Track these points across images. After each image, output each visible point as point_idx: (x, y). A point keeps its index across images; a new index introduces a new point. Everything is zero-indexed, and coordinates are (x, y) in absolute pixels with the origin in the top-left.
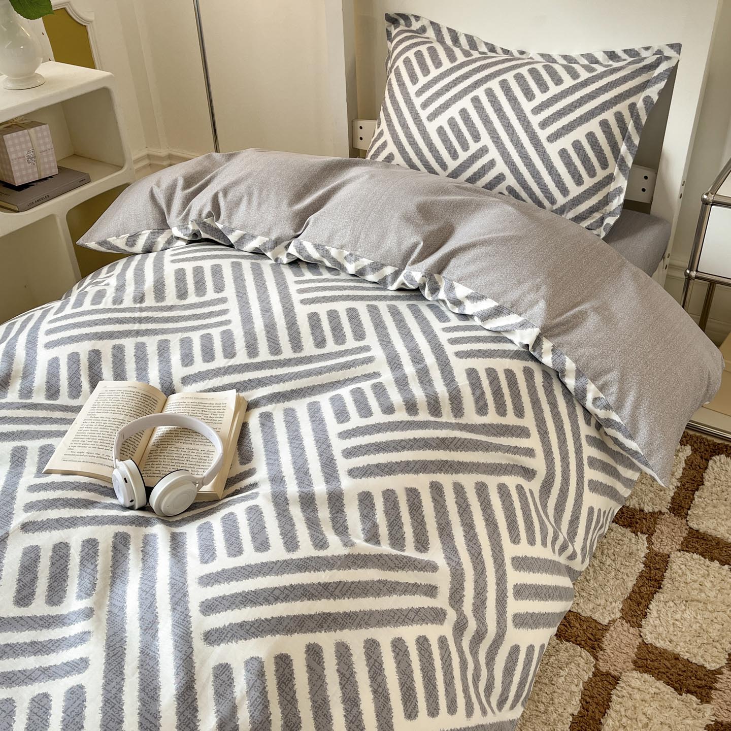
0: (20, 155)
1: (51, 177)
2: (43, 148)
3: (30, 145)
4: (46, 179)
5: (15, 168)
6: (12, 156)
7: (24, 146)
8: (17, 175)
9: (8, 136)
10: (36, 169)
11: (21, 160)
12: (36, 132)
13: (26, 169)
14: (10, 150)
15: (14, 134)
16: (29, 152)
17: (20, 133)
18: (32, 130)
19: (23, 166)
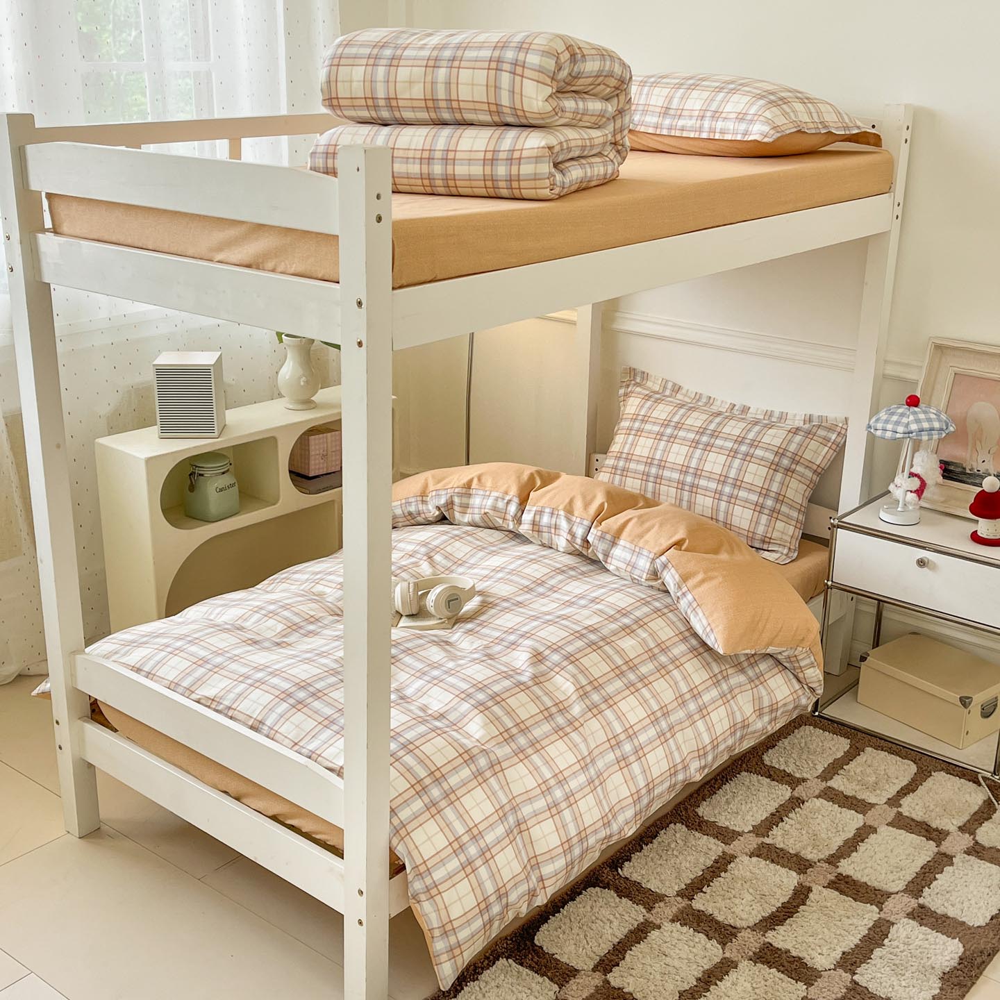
0: (318, 452)
1: (334, 472)
2: (334, 449)
3: (325, 445)
4: (330, 473)
5: (312, 462)
6: (312, 453)
7: (321, 447)
8: (312, 467)
9: (313, 437)
10: (325, 465)
11: (317, 456)
12: (332, 436)
13: (319, 463)
14: (312, 448)
15: (317, 436)
16: (324, 451)
17: (321, 436)
18: (329, 434)
19: (317, 461)
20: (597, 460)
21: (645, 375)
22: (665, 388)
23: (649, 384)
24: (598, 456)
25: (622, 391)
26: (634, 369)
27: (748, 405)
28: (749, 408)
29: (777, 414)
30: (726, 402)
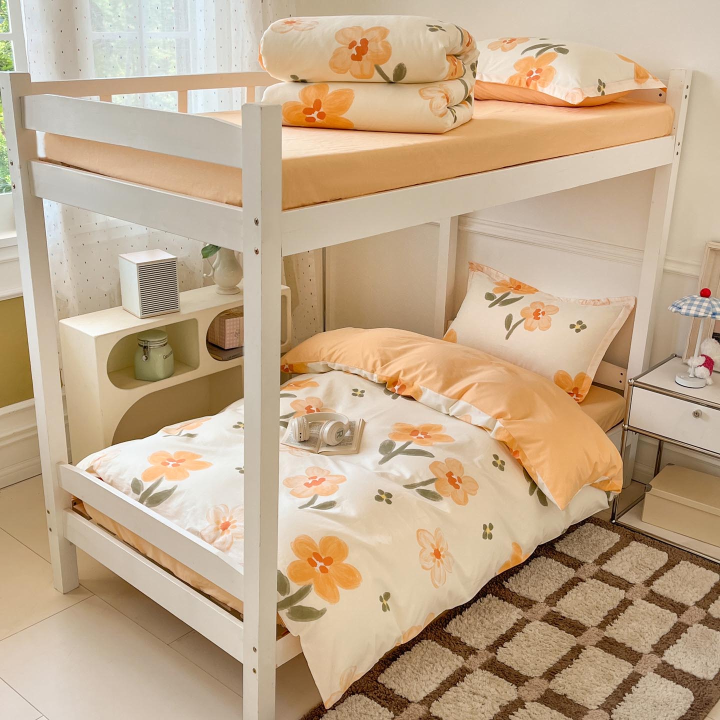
0: (232, 331)
3: (238, 326)
5: (227, 339)
6: (227, 332)
7: (235, 327)
9: (228, 320)
10: (238, 341)
11: (231, 335)
14: (227, 328)
15: (232, 319)
16: (237, 330)
17: (235, 319)
18: (242, 318)
19: (232, 338)
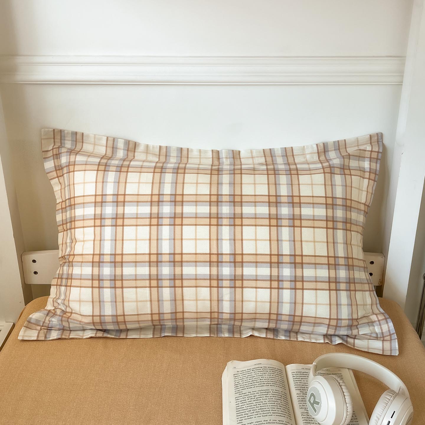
20: (34, 261)
21: (79, 137)
22: (114, 149)
23: (88, 147)
24: (35, 256)
25: (49, 165)
26: (61, 131)
27: (236, 148)
28: (239, 152)
29: (278, 152)
30: (206, 152)
